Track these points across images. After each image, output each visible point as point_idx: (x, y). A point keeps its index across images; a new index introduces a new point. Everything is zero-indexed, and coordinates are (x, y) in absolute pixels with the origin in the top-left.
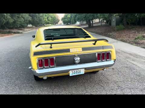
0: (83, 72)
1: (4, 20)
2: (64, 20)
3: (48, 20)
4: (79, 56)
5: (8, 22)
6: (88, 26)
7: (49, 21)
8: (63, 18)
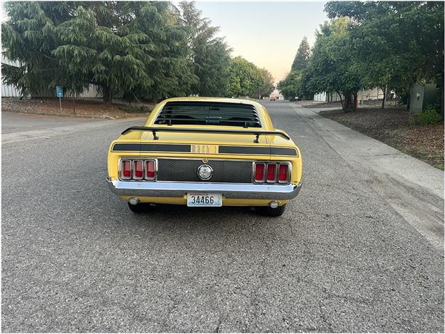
0: (218, 202)
1: (132, 80)
2: (284, 88)
3: (241, 86)
4: (211, 163)
5: (139, 85)
6: (341, 108)
7: (244, 89)
8: (284, 82)
